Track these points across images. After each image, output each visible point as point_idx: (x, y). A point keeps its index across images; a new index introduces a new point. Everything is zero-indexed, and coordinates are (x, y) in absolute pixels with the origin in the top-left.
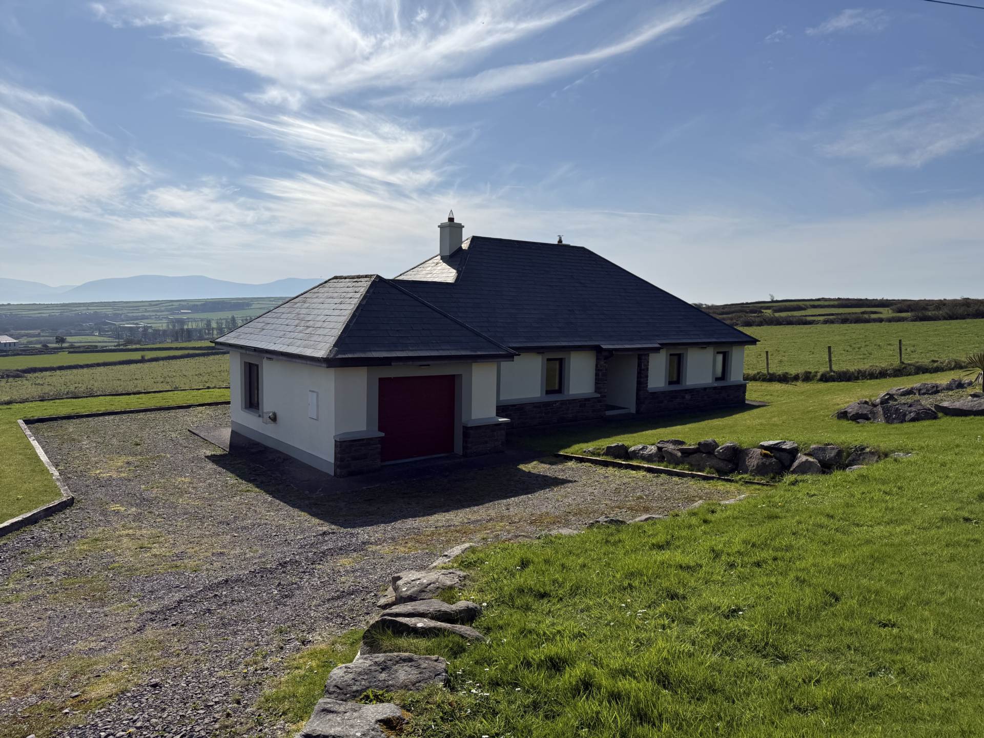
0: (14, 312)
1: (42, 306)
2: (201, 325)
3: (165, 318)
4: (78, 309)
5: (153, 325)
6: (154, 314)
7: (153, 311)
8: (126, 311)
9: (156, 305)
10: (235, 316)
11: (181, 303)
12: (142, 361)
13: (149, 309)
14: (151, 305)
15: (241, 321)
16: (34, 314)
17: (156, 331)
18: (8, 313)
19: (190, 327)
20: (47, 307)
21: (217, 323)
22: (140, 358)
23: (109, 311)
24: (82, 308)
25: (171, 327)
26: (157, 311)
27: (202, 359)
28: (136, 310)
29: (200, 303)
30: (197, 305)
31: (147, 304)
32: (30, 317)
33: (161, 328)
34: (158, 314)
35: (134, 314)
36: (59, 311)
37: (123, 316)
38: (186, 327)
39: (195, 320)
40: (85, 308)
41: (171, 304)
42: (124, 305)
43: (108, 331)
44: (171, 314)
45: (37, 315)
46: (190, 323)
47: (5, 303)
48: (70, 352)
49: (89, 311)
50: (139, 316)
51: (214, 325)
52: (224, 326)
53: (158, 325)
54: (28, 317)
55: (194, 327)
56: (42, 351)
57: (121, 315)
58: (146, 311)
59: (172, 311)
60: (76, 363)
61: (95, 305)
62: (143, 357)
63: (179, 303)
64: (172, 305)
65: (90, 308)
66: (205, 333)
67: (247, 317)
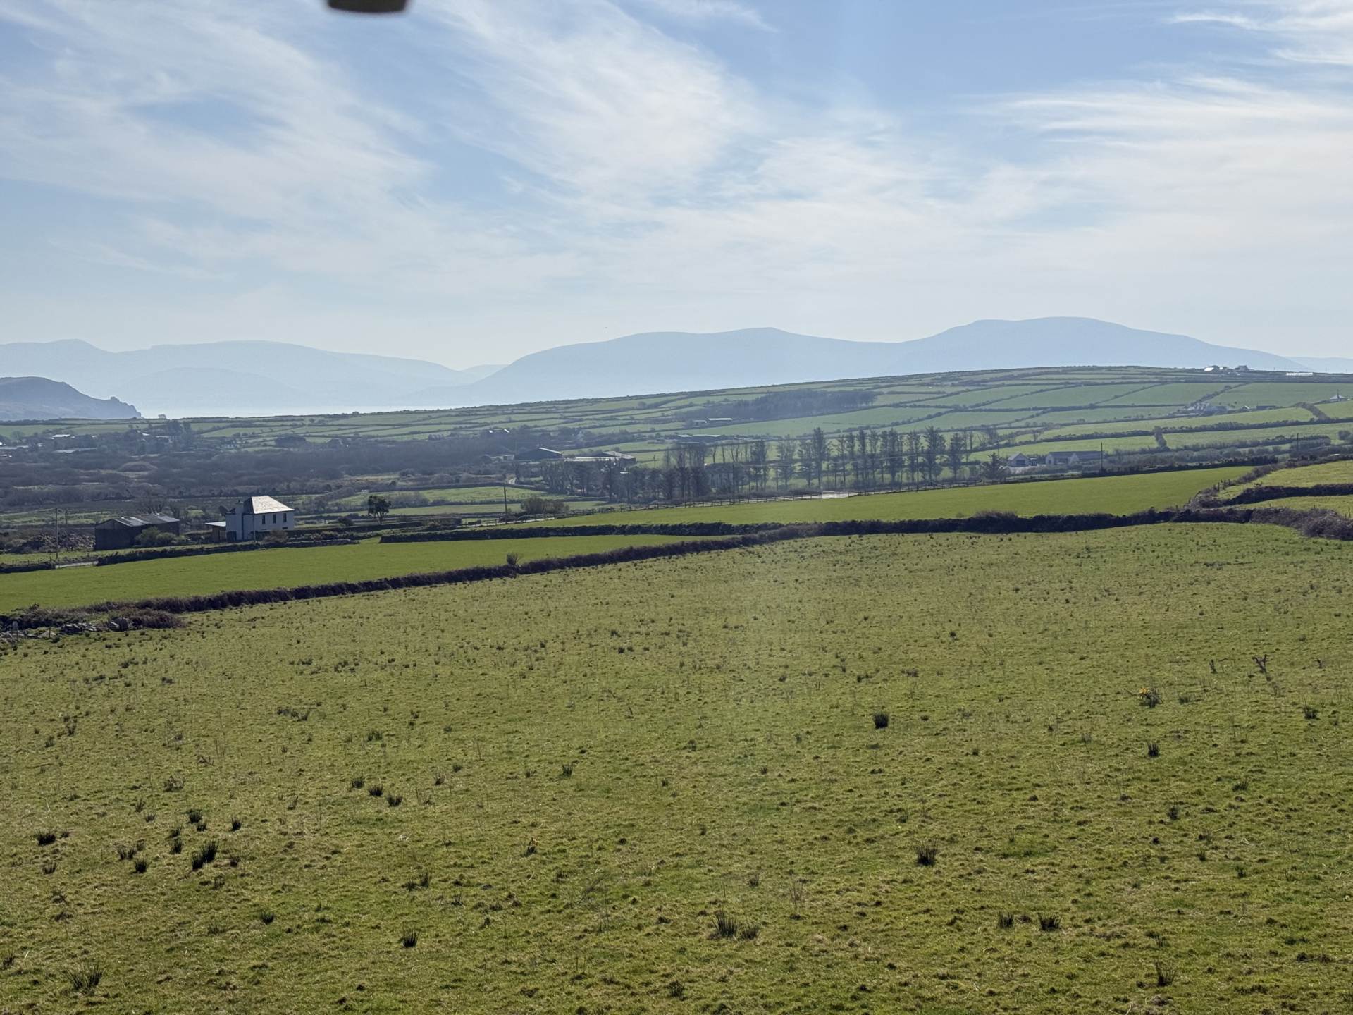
0: (363, 432)
1: (422, 416)
2: (744, 455)
3: (671, 437)
4: (489, 420)
5: (639, 457)
6: (648, 427)
7: (648, 421)
8: (588, 424)
9: (656, 406)
10: (824, 429)
11: (711, 399)
12: (509, 570)
13: (640, 416)
14: (644, 407)
15: (835, 442)
16: (401, 435)
17: (638, 474)
18: (349, 433)
19: (719, 460)
20: (430, 418)
21: (781, 449)
22: (503, 562)
23: (551, 424)
24: (496, 419)
25: (673, 461)
26: (656, 421)
27: (662, 563)
28: (612, 419)
29: (753, 397)
30: (746, 404)
31: (635, 404)
32: (394, 442)
33: (651, 465)
34: (657, 427)
35: (604, 431)
36: (452, 427)
37: (580, 435)
38: (708, 461)
39: (732, 442)
40: (503, 418)
41: (687, 402)
42: (589, 408)
43: (535, 475)
44: (687, 428)
45: (406, 438)
46: (719, 451)
47: (349, 412)
48: (386, 540)
49: (511, 426)
50: (613, 435)
51: (773, 454)
52: (796, 457)
53: (649, 456)
54: (388, 442)
55: (729, 459)
56: (331, 537)
57: (576, 432)
58: (632, 422)
59: (690, 419)
60: (339, 580)
61: (528, 409)
62: (511, 560)
63: (703, 400)
64: (691, 405)
65: (514, 417)
66: (748, 473)
67: (851, 430)
